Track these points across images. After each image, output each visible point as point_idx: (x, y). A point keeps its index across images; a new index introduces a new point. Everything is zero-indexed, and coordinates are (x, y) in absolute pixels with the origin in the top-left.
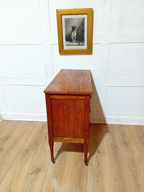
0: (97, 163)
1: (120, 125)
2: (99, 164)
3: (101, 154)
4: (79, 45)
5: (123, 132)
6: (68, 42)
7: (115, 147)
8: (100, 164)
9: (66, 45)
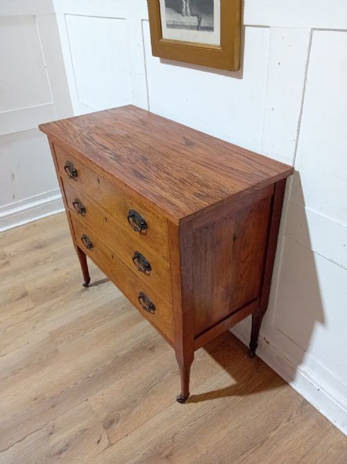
0: (59, 447)
1: (305, 402)
2: (60, 453)
3: (105, 437)
4: (198, 28)
5: (273, 434)
6: (171, 14)
7: (167, 452)
8: (63, 455)
9: (168, 26)
